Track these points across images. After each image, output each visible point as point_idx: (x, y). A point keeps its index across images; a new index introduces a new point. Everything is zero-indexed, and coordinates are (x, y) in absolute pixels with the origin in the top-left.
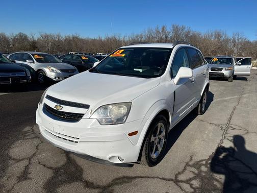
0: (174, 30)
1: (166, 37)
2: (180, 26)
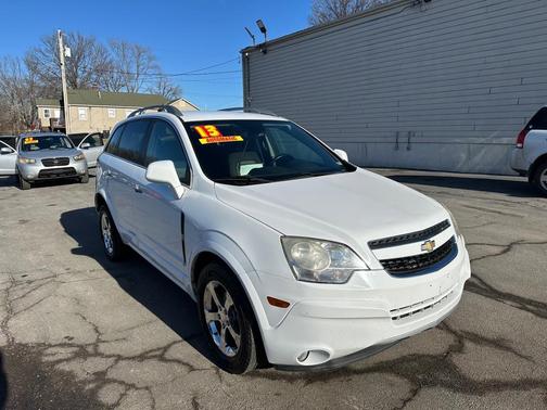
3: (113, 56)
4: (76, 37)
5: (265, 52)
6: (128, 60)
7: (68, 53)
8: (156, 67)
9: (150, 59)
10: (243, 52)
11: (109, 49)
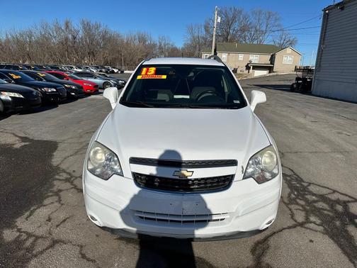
0: (85, 28)
1: (74, 38)
2: (93, 22)
3: (252, 20)
4: (233, 9)
5: (342, 9)
6: (260, 22)
7: (219, 20)
8: (279, 25)
9: (276, 20)
10: (325, 10)
11: (251, 15)
